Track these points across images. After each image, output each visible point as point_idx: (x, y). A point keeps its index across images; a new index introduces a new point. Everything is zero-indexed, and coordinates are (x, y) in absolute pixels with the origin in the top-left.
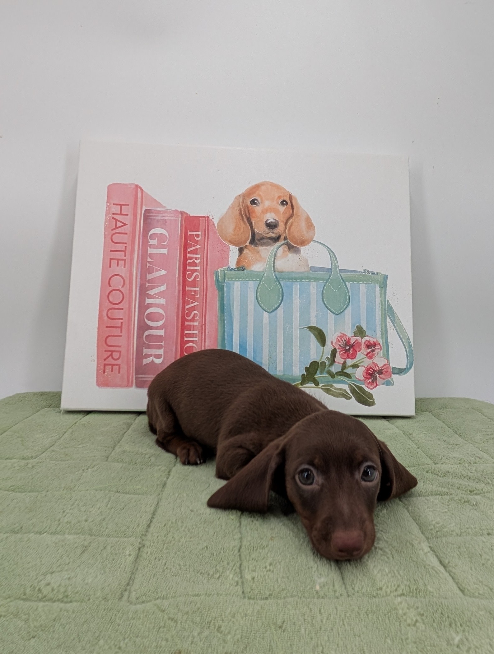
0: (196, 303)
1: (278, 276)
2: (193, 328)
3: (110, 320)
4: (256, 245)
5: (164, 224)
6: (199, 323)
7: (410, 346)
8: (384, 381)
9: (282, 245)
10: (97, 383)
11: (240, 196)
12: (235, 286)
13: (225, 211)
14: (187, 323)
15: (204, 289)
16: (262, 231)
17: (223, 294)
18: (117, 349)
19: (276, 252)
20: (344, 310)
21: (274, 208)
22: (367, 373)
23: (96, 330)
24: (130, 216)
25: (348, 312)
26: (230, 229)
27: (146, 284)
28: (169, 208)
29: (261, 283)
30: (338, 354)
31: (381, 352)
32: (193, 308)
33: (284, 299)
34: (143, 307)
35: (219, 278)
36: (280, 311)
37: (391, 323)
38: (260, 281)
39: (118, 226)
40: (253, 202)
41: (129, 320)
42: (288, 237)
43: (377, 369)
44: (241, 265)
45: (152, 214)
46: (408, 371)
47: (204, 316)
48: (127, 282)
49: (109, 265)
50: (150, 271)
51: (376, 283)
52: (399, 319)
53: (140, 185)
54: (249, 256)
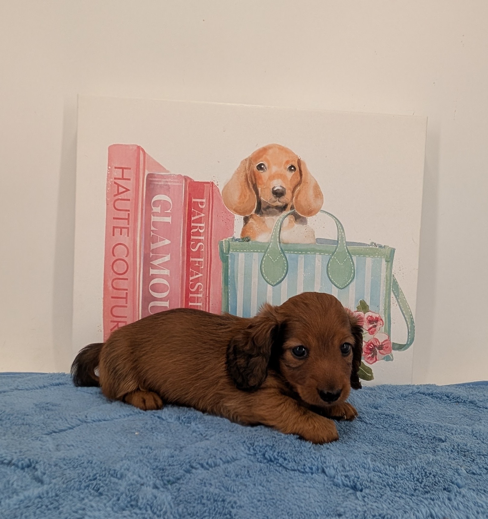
0: (200, 275)
1: (283, 248)
2: (197, 300)
3: (115, 291)
4: (262, 214)
5: (167, 190)
6: (203, 295)
7: (412, 322)
8: (384, 356)
9: (289, 214)
11: (246, 160)
12: (240, 258)
13: (230, 177)
14: (191, 295)
15: (208, 260)
16: (269, 200)
17: (228, 266)
18: (122, 319)
20: (349, 284)
21: (281, 175)
22: (368, 348)
23: (102, 300)
24: (133, 181)
25: (353, 286)
26: (235, 197)
27: (150, 254)
28: (172, 173)
29: (266, 255)
31: (383, 327)
32: (197, 280)
33: (289, 272)
34: (147, 278)
35: (223, 249)
36: (284, 284)
37: (395, 299)
38: (265, 252)
39: (120, 191)
40: (260, 167)
41: (134, 291)
42: (295, 206)
43: (377, 344)
44: (246, 236)
45: (154, 179)
46: (408, 347)
47: (208, 288)
48: (131, 251)
49: (112, 233)
50: (154, 240)
51: (383, 257)
52: (403, 295)
53: (142, 146)
54: (254, 226)
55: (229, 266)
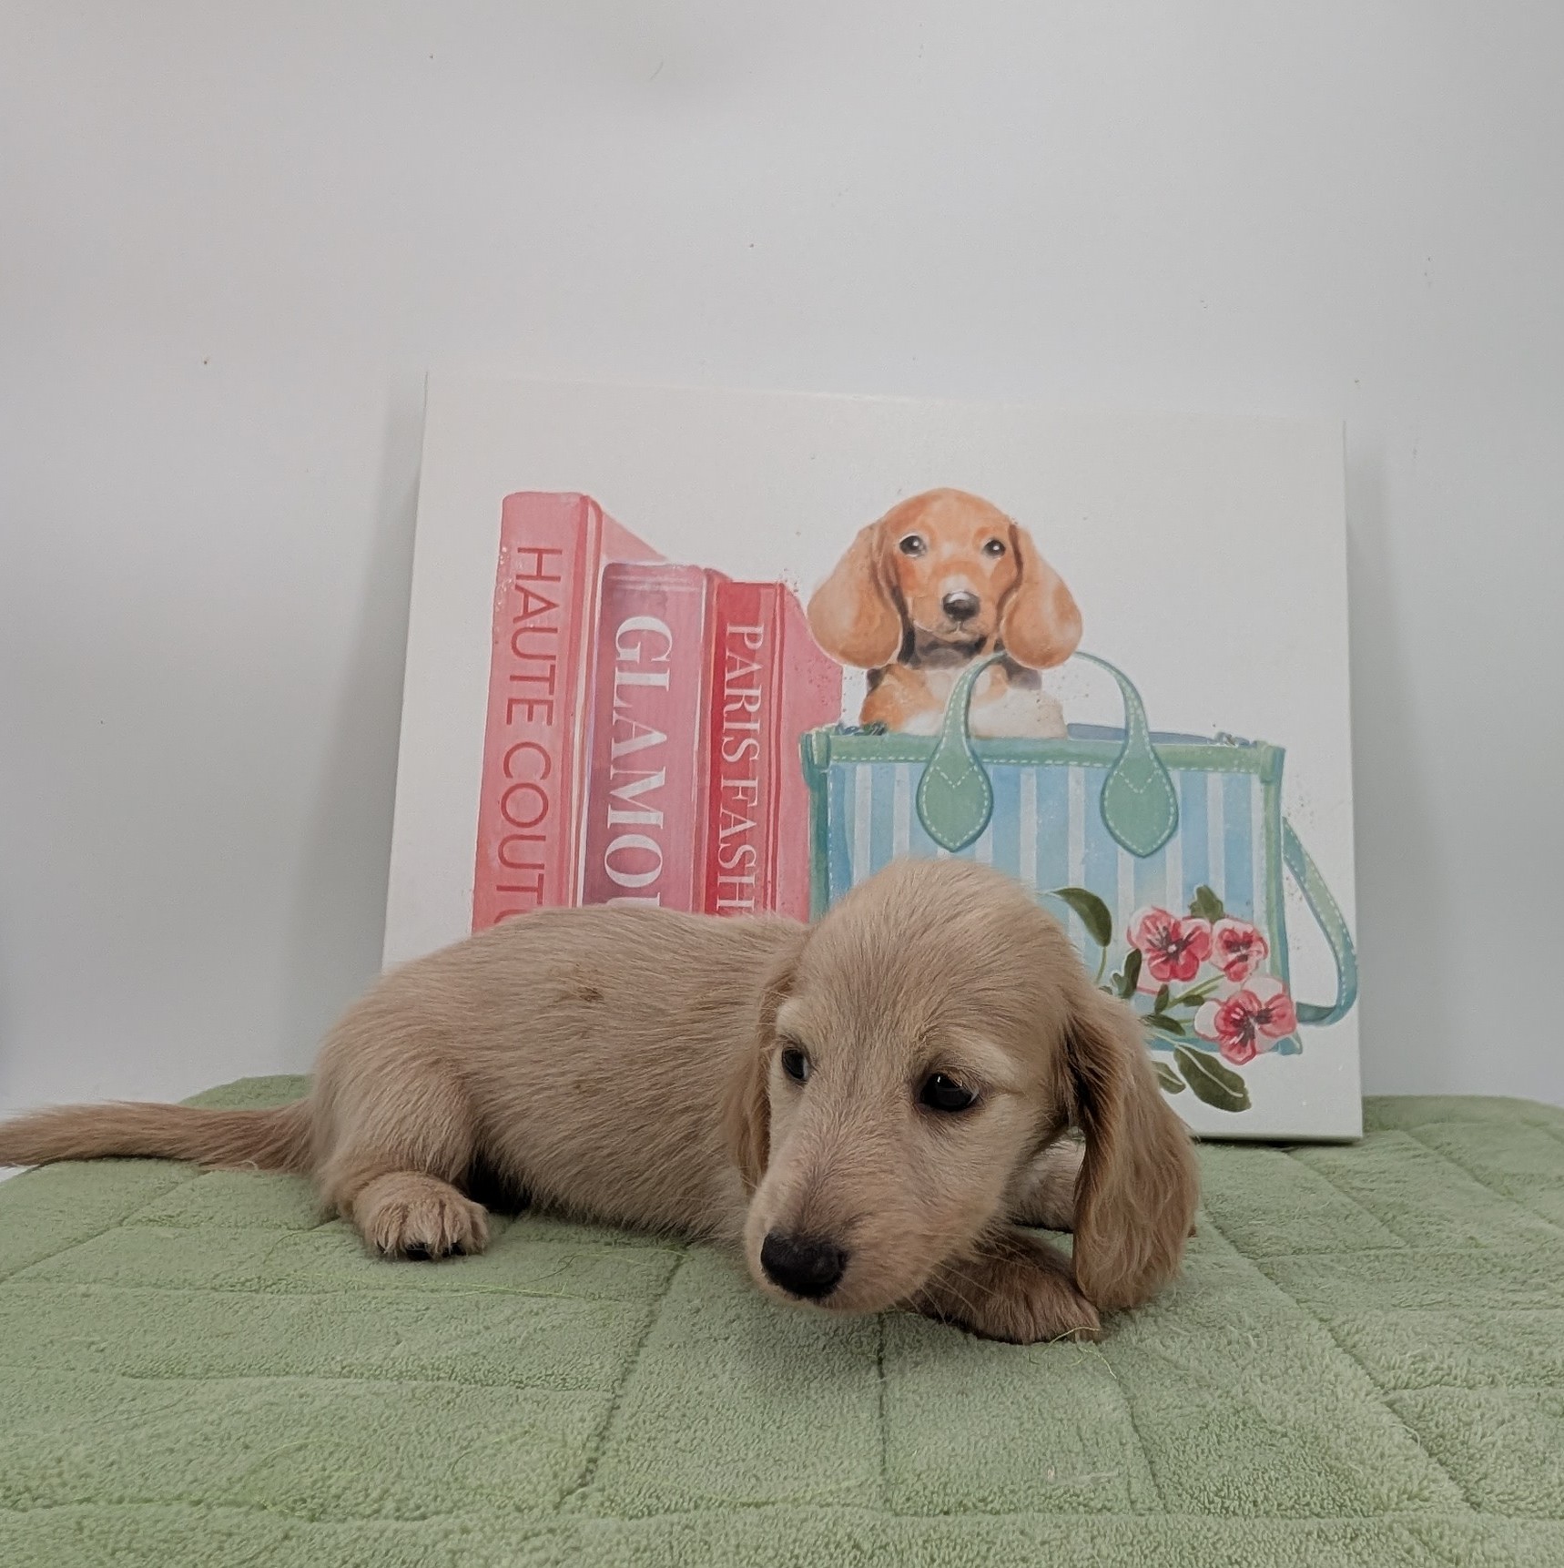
0: (749, 824)
1: (978, 751)
2: (741, 891)
3: (509, 869)
4: (917, 664)
5: (659, 603)
6: (757, 879)
7: (1348, 946)
8: (1275, 1041)
9: (989, 663)
11: (871, 528)
12: (858, 777)
15: (770, 785)
16: (934, 627)
17: (826, 800)
19: (974, 682)
20: (1163, 845)
21: (966, 563)
22: (1228, 1019)
23: (470, 896)
24: (566, 583)
25: (1174, 850)
26: (844, 619)
27: (608, 770)
28: (672, 562)
29: (931, 769)
30: (1144, 965)
31: (1268, 960)
32: (741, 838)
33: (995, 813)
34: (600, 834)
35: (813, 755)
36: (985, 845)
37: (1294, 881)
38: (929, 762)
39: (531, 609)
40: (908, 545)
41: (562, 869)
42: (1006, 642)
43: (1254, 1008)
44: (874, 720)
45: (626, 578)
46: (1343, 1014)
47: (770, 859)
48: (557, 764)
49: (505, 717)
50: (620, 733)
51: (1252, 771)
52: (1316, 870)
53: (594, 497)
54: (897, 694)
55: (830, 799)
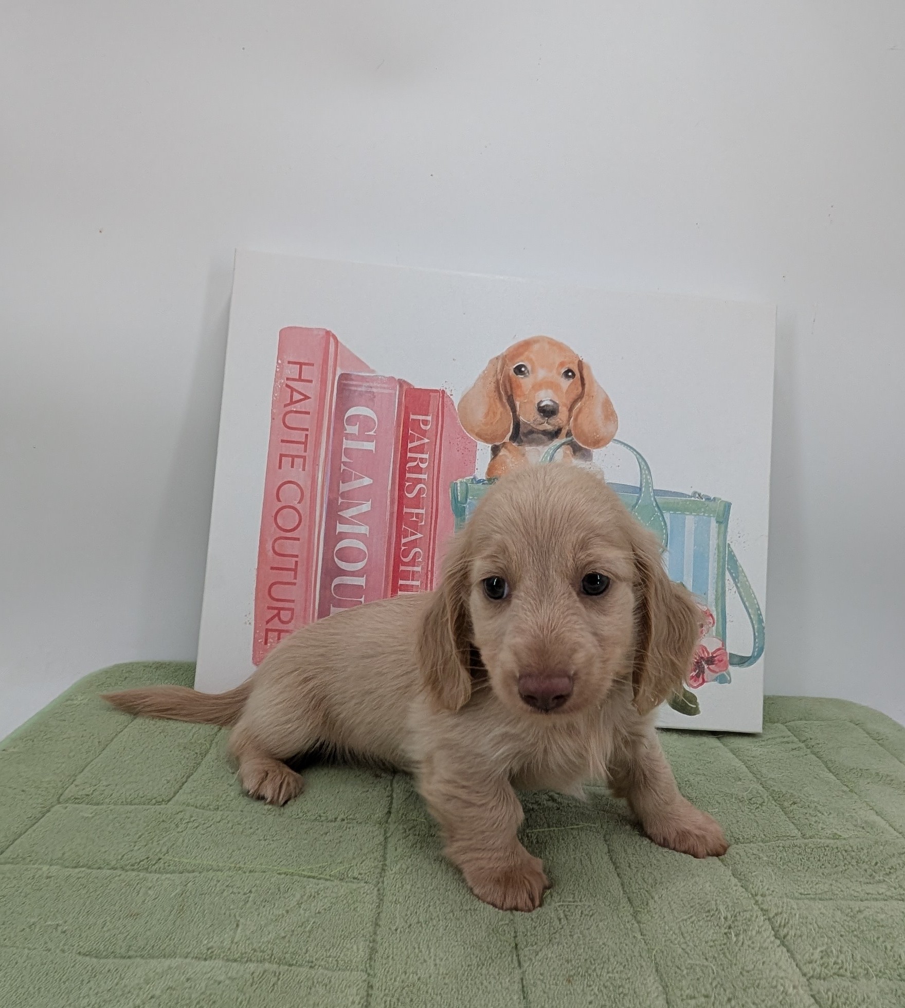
0: (419, 536)
2: (413, 576)
3: (278, 557)
4: (520, 443)
5: (370, 399)
6: (422, 569)
7: (760, 621)
8: (716, 675)
9: (563, 444)
10: (253, 659)
11: (497, 358)
15: (432, 512)
16: (532, 421)
18: (287, 605)
19: (553, 456)
21: (552, 383)
23: (255, 573)
24: (316, 384)
26: (479, 415)
27: (338, 501)
28: (380, 373)
31: (714, 628)
32: (414, 544)
34: (332, 538)
35: (457, 495)
37: (732, 582)
39: (295, 399)
40: (519, 370)
41: (309, 559)
42: (573, 432)
43: (705, 656)
44: (494, 475)
45: (351, 383)
46: (755, 661)
47: (430, 557)
48: (307, 494)
49: (278, 465)
50: (345, 477)
51: (712, 515)
52: (745, 576)
53: (333, 332)
54: (508, 460)
